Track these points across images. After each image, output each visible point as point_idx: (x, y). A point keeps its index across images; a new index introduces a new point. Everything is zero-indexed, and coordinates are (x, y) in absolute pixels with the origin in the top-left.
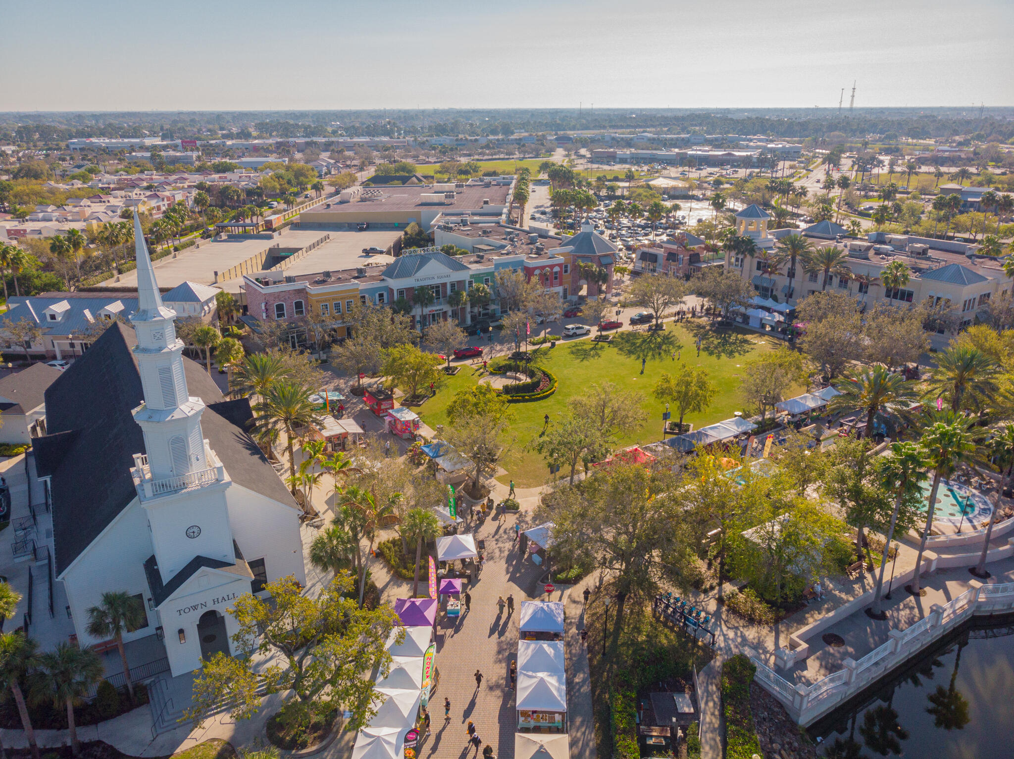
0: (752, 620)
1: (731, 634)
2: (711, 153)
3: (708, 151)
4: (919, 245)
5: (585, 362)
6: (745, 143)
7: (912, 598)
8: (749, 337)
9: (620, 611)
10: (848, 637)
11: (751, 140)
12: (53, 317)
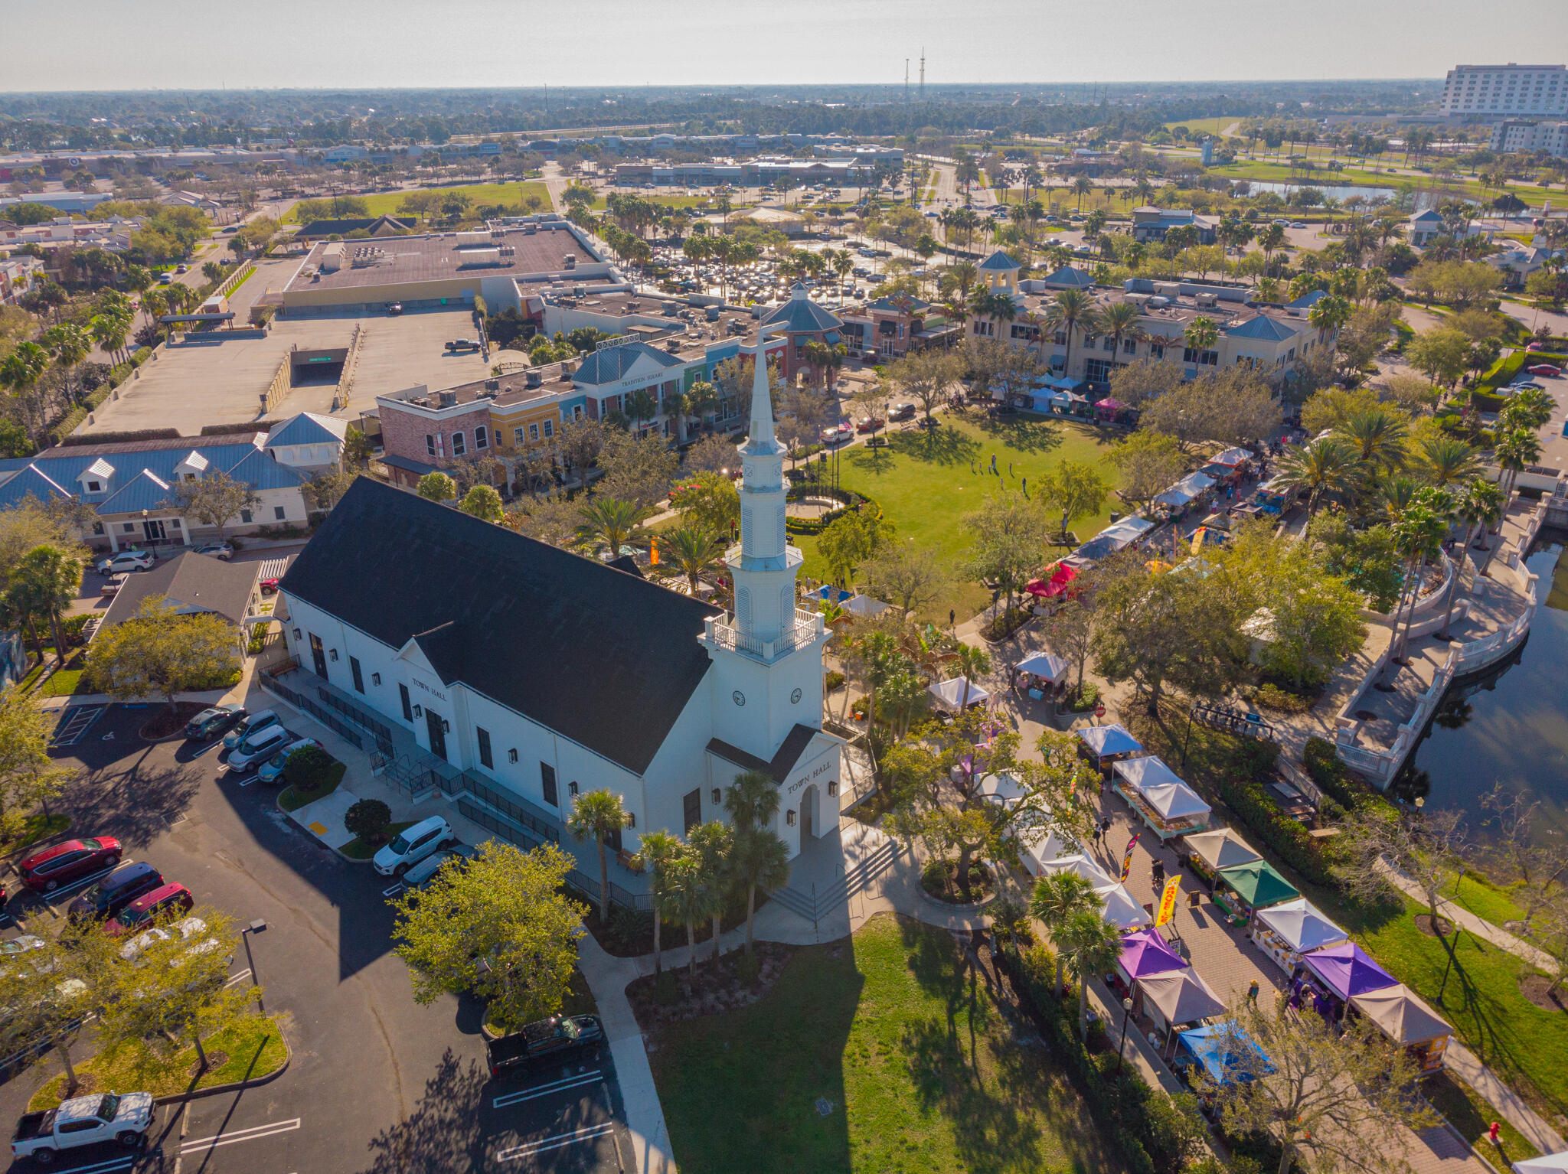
0: (1290, 713)
1: (1281, 728)
2: (792, 165)
3: (788, 162)
4: (1207, 295)
5: (885, 476)
6: (823, 147)
7: (1404, 669)
8: (1047, 424)
9: (1163, 726)
10: (1376, 710)
11: (830, 142)
12: (94, 486)
